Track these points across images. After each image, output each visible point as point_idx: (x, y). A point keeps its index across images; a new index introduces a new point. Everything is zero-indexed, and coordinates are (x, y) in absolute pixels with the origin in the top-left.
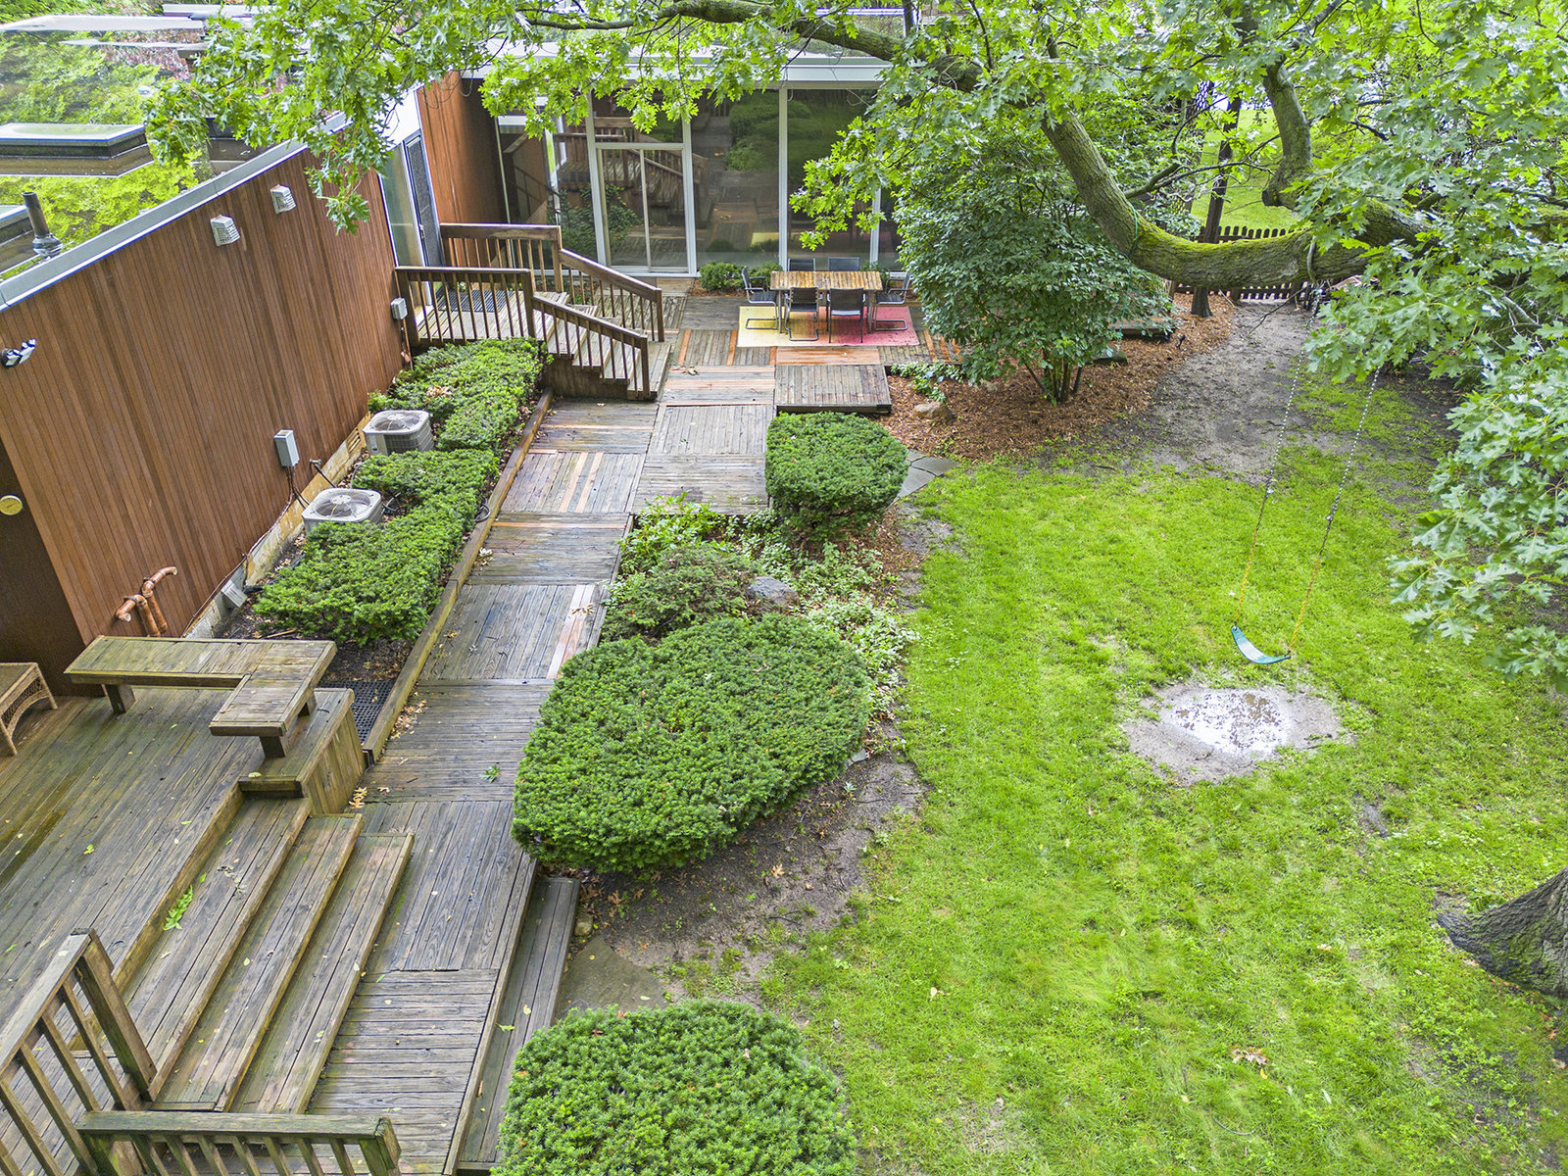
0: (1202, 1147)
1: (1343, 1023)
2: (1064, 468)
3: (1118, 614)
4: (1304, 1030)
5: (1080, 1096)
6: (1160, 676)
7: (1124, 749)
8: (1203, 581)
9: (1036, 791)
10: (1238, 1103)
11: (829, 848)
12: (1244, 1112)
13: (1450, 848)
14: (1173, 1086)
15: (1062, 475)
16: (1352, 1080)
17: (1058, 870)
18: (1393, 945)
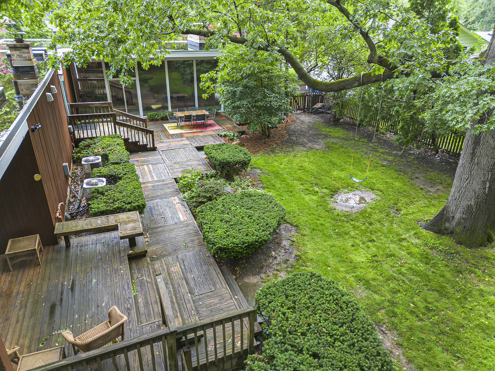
0: (403, 282)
1: (415, 250)
2: (278, 153)
3: (314, 182)
4: (408, 254)
5: (374, 280)
6: (332, 193)
7: (335, 209)
8: (328, 172)
9: (322, 222)
10: (405, 271)
11: (282, 245)
12: (407, 272)
13: (413, 213)
14: (391, 272)
15: (279, 155)
16: (424, 260)
17: (338, 237)
18: (415, 233)
